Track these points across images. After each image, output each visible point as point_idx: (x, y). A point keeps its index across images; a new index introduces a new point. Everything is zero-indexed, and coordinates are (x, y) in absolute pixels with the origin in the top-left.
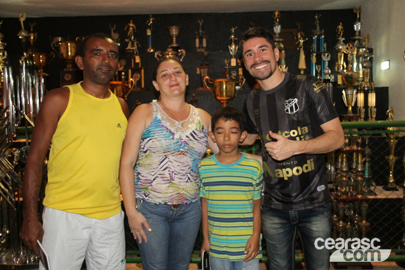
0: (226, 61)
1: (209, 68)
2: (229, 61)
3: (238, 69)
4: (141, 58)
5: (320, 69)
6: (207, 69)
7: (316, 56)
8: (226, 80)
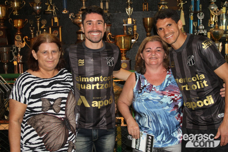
0: (124, 20)
1: (111, 26)
2: (126, 20)
3: (133, 26)
4: (59, 19)
5: (196, 25)
6: (110, 27)
7: (193, 15)
8: (124, 36)
